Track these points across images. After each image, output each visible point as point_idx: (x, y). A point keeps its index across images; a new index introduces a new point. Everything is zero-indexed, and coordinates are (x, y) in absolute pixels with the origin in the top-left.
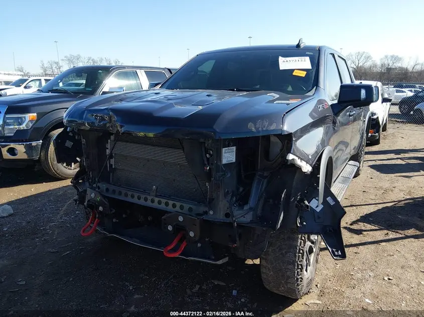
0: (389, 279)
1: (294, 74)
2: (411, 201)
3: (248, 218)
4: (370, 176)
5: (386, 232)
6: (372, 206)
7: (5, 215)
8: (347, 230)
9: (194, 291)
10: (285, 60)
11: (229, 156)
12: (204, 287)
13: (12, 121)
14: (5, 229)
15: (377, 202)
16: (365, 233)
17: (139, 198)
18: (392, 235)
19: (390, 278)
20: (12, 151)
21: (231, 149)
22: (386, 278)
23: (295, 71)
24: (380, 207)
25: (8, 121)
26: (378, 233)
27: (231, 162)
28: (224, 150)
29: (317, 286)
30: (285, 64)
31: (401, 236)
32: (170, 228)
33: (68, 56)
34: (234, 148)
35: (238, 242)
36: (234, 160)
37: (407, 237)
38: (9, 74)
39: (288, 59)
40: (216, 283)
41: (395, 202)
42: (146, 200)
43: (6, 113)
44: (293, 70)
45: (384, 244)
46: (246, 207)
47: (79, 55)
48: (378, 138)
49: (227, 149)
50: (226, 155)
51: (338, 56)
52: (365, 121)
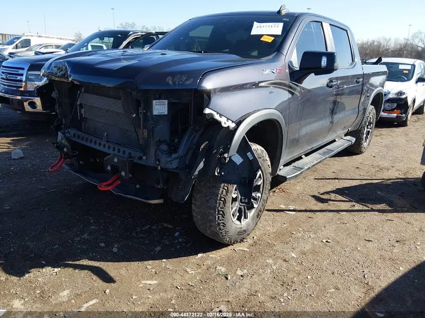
0: (327, 242)
1: (262, 39)
2: (402, 180)
3: (174, 165)
4: (374, 155)
5: (354, 203)
6: (357, 181)
7: (16, 158)
8: (315, 198)
9: (143, 229)
10: (259, 26)
11: (160, 108)
12: (154, 227)
13: (34, 77)
14: (12, 168)
15: (365, 178)
16: (331, 202)
17: (91, 142)
18: (358, 207)
19: (329, 241)
20: (33, 105)
21: (161, 102)
22: (324, 241)
23: (264, 36)
24: (365, 182)
25: (30, 77)
26: (347, 204)
27: (163, 114)
28: (154, 102)
29: (253, 238)
30: (258, 29)
31: (367, 208)
32: (109, 168)
33: (124, 24)
34: (166, 102)
35: (161, 184)
36: (166, 113)
37: (372, 210)
38: (61, 39)
39: (262, 24)
40: (165, 226)
41: (384, 179)
42: (100, 145)
43: (29, 70)
44: (262, 36)
45: (344, 213)
46: (174, 156)
47: (133, 23)
48: (405, 119)
49: (158, 101)
50: (158, 107)
51: (330, 24)
52: (368, 96)
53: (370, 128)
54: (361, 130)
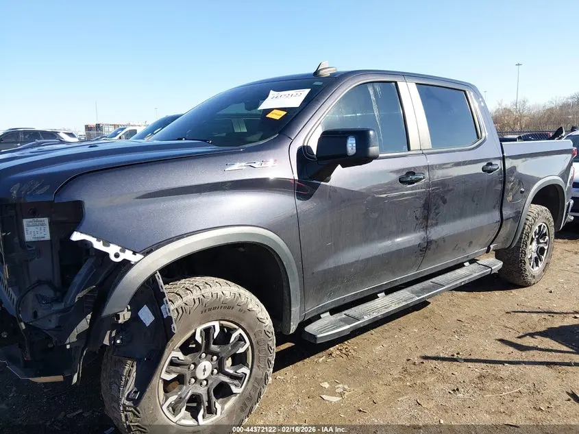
3: (54, 322)
10: (275, 96)
11: (36, 230)
21: (38, 221)
23: (274, 111)
27: (43, 239)
28: (25, 221)
30: (272, 101)
34: (46, 220)
36: (48, 237)
39: (282, 93)
44: (271, 110)
49: (31, 220)
50: (32, 229)
51: (416, 84)
52: (522, 192)
53: (545, 243)
54: (518, 247)
